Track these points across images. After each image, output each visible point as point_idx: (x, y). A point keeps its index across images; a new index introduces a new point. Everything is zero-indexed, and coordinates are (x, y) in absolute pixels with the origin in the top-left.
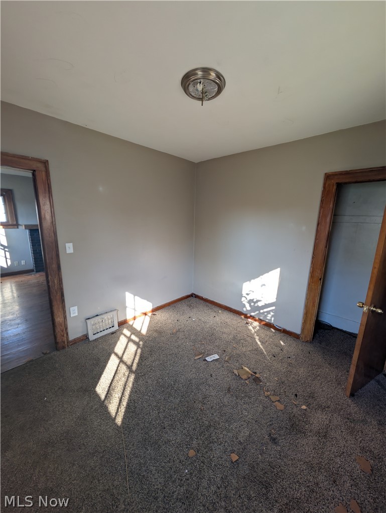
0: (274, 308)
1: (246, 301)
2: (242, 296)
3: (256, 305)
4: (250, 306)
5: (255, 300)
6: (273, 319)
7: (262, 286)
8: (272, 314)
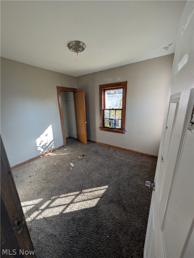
0: (53, 142)
1: (40, 148)
2: (37, 147)
3: (46, 146)
4: (43, 149)
5: (45, 144)
6: (54, 147)
7: (46, 136)
8: (53, 145)
